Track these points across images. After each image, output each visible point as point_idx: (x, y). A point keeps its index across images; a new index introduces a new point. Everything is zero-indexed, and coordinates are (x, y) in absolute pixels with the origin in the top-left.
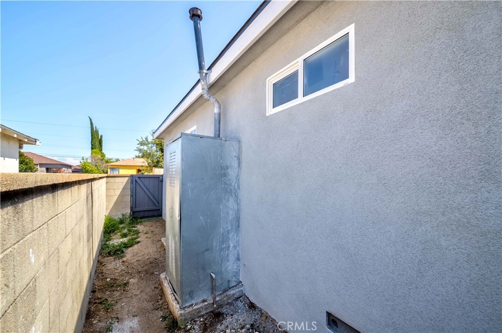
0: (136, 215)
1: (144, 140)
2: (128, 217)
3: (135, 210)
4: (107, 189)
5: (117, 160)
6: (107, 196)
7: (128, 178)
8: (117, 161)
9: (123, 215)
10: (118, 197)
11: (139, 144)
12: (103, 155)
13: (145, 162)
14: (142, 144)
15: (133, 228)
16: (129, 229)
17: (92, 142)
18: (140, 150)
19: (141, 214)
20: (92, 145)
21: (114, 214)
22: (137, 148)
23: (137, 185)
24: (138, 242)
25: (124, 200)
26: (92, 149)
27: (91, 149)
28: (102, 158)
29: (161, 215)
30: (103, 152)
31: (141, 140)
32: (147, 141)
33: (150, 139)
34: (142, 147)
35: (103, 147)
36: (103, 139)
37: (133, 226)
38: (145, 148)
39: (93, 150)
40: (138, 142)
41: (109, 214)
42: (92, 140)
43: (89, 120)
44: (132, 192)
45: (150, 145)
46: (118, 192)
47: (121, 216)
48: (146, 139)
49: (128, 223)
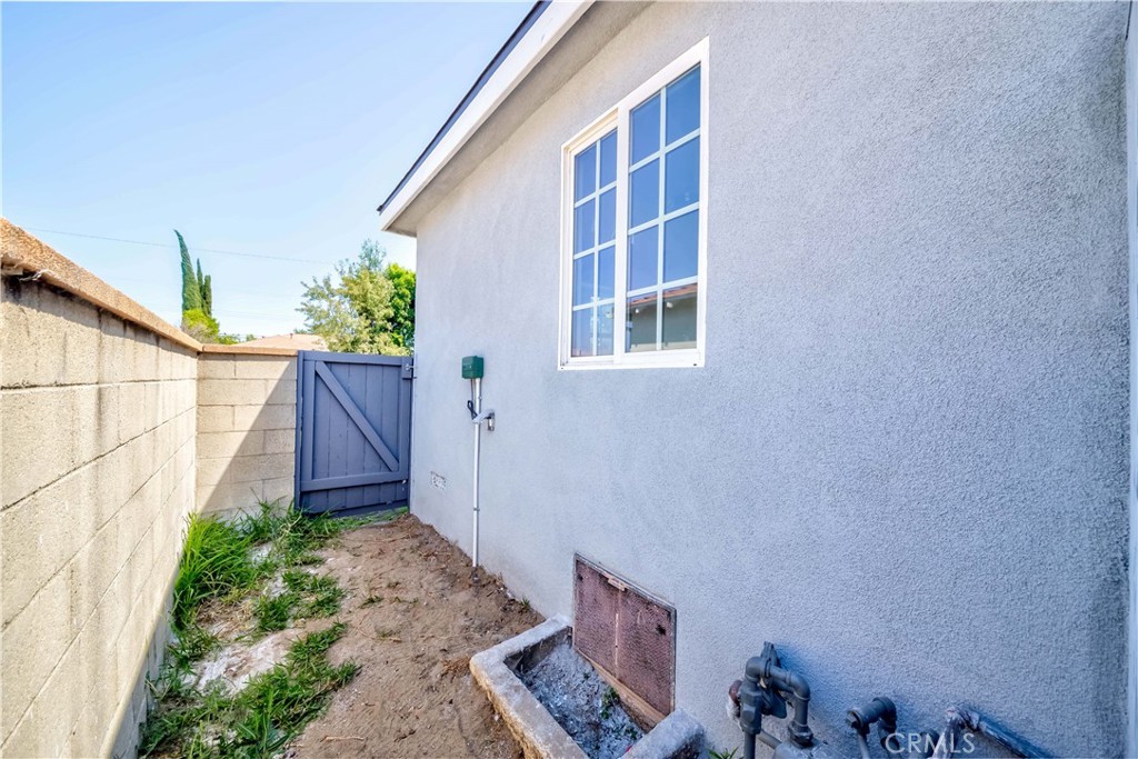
0: (316, 503)
1: (322, 284)
2: (284, 515)
3: (311, 485)
4: (203, 405)
5: (251, 338)
6: (200, 432)
7: (285, 364)
8: (248, 339)
9: (266, 508)
10: (247, 437)
11: (306, 295)
12: (214, 326)
13: (323, 342)
14: (314, 294)
15: (311, 571)
16: (293, 570)
17: (184, 292)
18: (310, 311)
19: (336, 501)
20: (185, 299)
21: (229, 504)
22: (302, 303)
23: (323, 393)
24: (349, 675)
25: (269, 450)
26: (185, 308)
27: (181, 309)
28: (210, 331)
29: (405, 501)
30: (213, 317)
31: (312, 285)
32: (328, 289)
33: (336, 283)
34: (315, 303)
35: (213, 305)
36: (213, 285)
37: (308, 554)
38: (324, 305)
39: (189, 312)
40: (305, 290)
41: (208, 504)
42: (184, 286)
43: (177, 237)
44: (301, 418)
45: (337, 298)
46: (247, 418)
47: (256, 513)
48: (327, 282)
49: (285, 542)
